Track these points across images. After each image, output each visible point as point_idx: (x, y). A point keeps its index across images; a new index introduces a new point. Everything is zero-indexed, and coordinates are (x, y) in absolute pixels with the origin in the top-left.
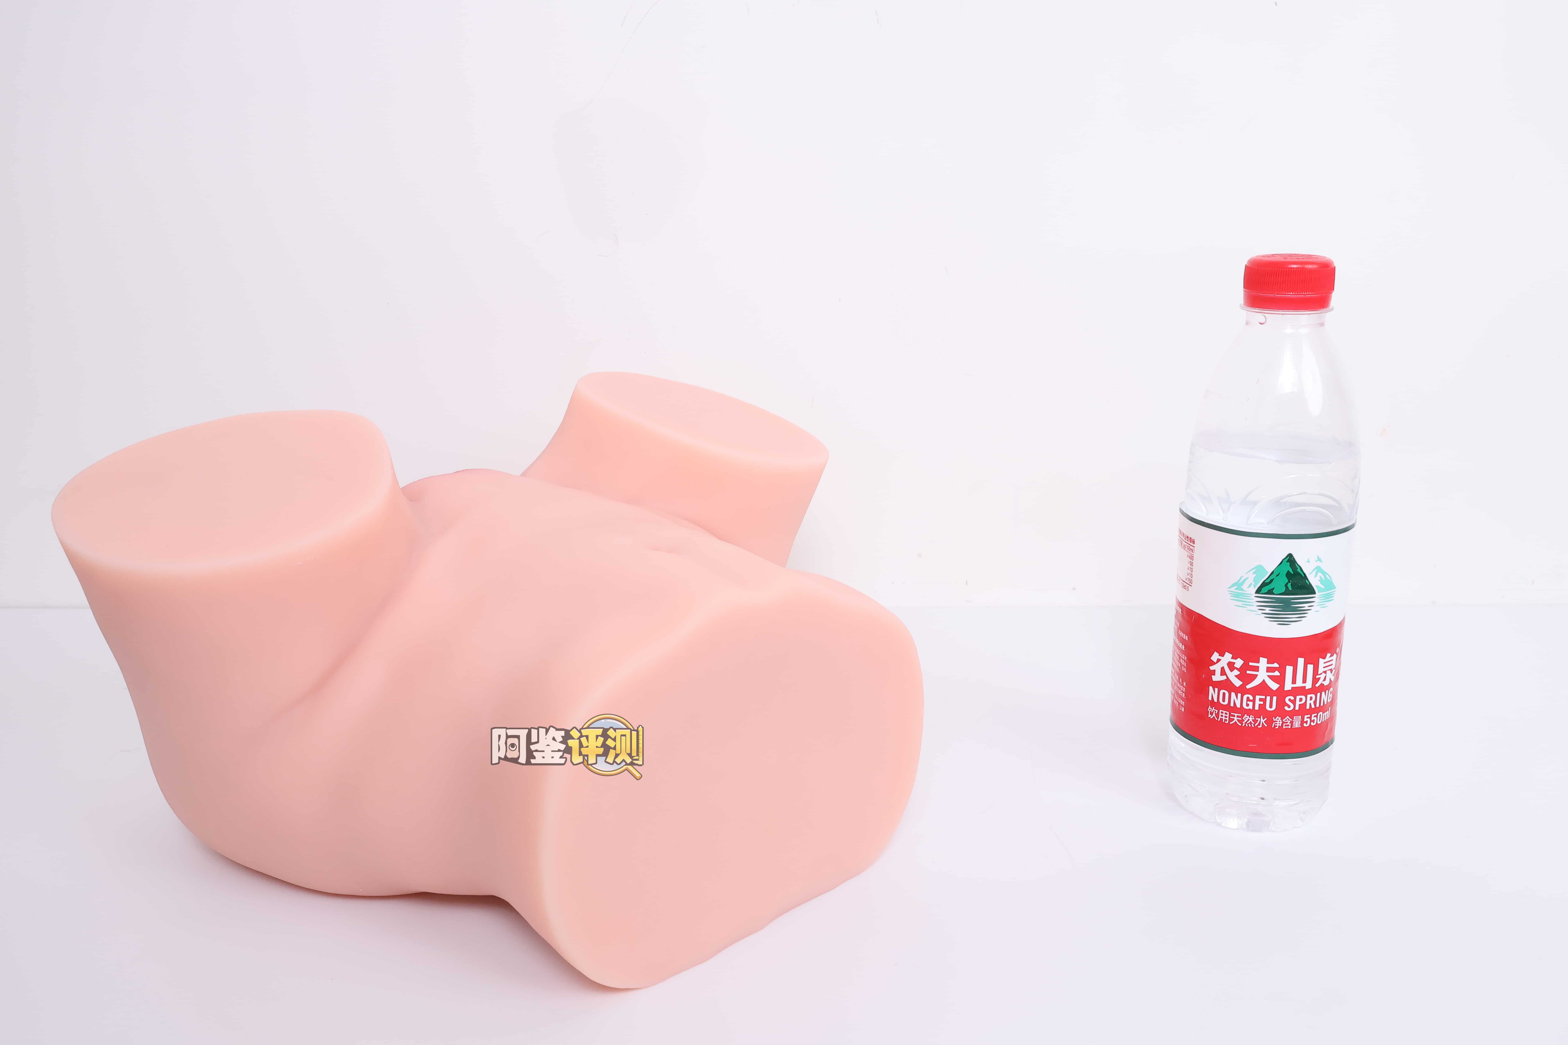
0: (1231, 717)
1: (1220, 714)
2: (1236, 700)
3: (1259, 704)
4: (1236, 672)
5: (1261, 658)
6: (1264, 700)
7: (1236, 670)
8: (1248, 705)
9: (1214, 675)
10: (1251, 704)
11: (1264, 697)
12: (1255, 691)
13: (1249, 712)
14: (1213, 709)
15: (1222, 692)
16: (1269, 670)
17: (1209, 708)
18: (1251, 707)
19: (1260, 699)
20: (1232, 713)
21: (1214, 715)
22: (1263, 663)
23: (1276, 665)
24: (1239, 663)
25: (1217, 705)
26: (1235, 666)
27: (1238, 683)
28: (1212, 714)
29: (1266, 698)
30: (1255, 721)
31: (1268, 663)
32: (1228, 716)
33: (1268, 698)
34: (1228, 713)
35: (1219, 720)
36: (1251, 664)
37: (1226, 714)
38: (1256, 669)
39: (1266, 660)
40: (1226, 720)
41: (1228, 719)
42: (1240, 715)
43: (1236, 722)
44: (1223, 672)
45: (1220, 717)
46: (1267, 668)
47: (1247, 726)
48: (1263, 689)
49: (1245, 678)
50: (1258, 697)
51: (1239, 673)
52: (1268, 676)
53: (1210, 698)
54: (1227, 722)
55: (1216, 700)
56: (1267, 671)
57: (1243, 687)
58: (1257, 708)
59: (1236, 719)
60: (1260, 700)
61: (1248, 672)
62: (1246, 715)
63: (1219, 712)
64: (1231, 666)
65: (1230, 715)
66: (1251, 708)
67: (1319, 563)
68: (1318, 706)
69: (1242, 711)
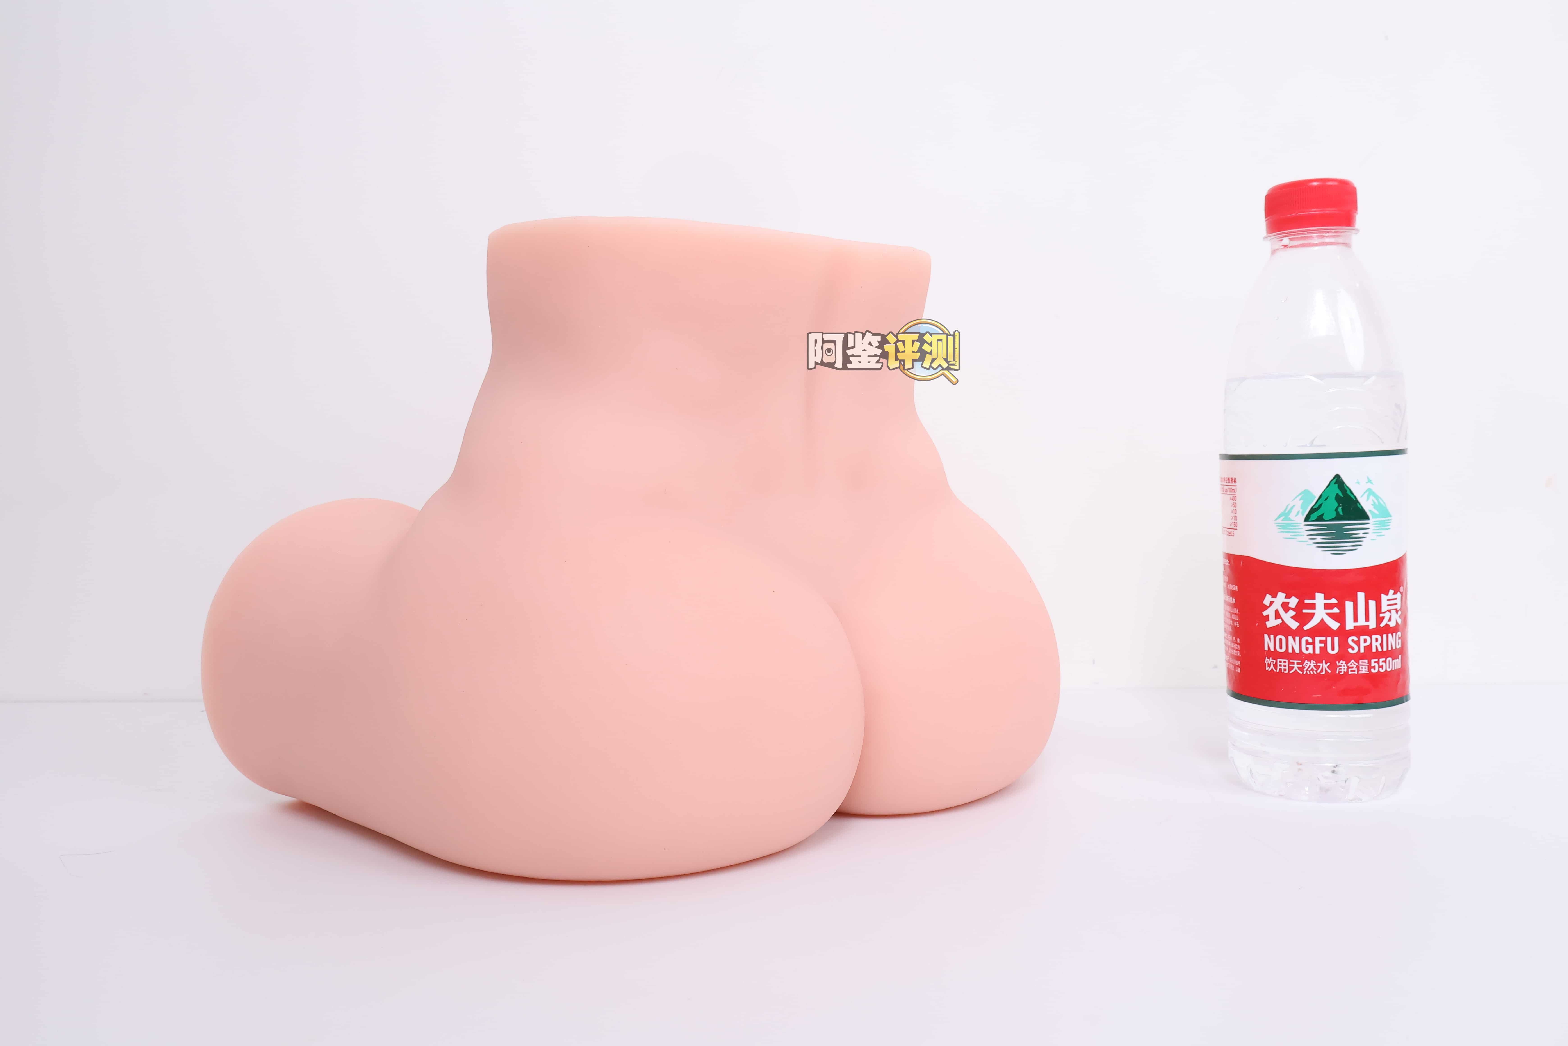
0: (1290, 665)
2: (1294, 644)
5: (1317, 594)
8: (1307, 649)
10: (1310, 647)
11: (1324, 638)
12: (1313, 632)
13: (1310, 657)
18: (1311, 651)
19: (1320, 640)
20: (1291, 661)
25: (1274, 655)
26: (1290, 606)
29: (1326, 639)
31: (1325, 598)
33: (1329, 639)
34: (1287, 661)
35: (1277, 671)
36: (1307, 601)
38: (1313, 606)
40: (1284, 670)
41: (1287, 668)
42: (1300, 661)
43: (1296, 670)
45: (1278, 667)
46: (1325, 604)
48: (1322, 630)
50: (1317, 639)
54: (1286, 672)
55: (1272, 649)
59: (1296, 666)
60: (1321, 642)
63: (1275, 662)
67: (1369, 486)
68: (1385, 649)
69: (1302, 657)
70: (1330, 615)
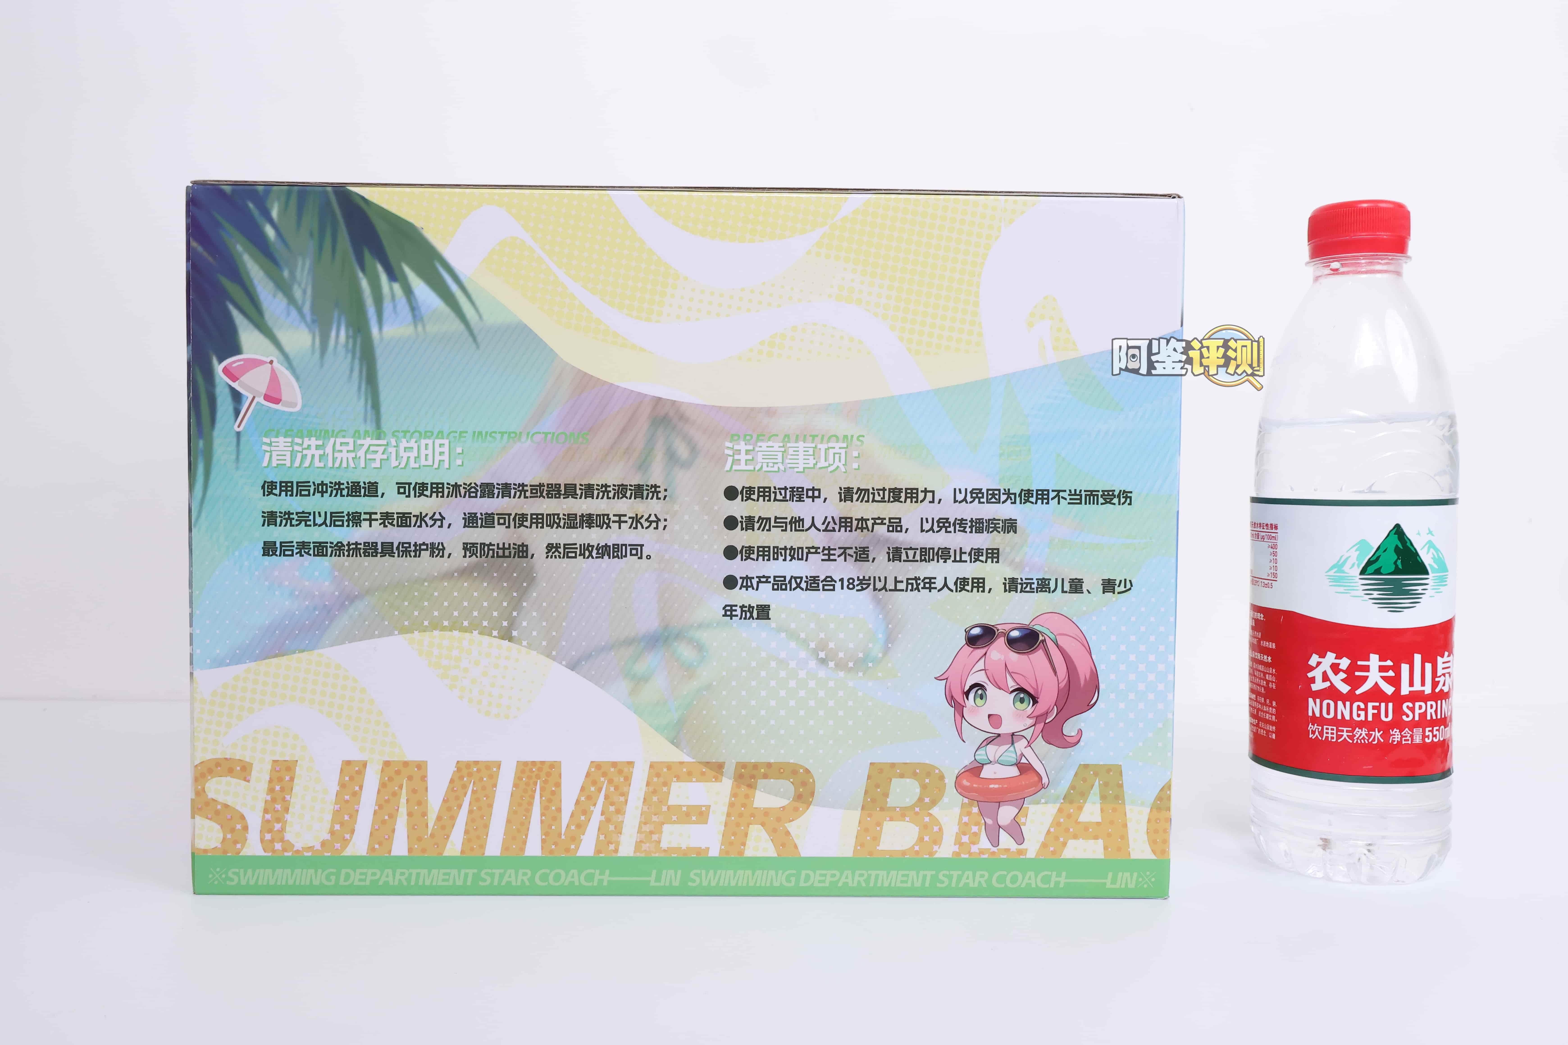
0: (1339, 733)
1: (1325, 731)
2: (1344, 710)
3: (1373, 714)
4: (1342, 675)
5: (1371, 656)
6: (1378, 708)
7: (1341, 673)
8: (1359, 716)
9: (1314, 683)
10: (1362, 714)
11: (1377, 704)
12: (1366, 697)
14: (1316, 726)
15: (1325, 702)
16: (1382, 669)
17: (1310, 725)
19: (1373, 706)
21: (1317, 733)
22: (1374, 661)
23: (1389, 663)
24: (1345, 663)
25: (1321, 721)
26: (1341, 667)
27: (1344, 688)
28: (1313, 732)
29: (1379, 704)
30: (1369, 736)
31: (1380, 660)
32: (1335, 732)
33: (1383, 705)
34: (1335, 728)
35: (1323, 739)
36: (1359, 663)
37: (1332, 729)
38: (1367, 669)
39: (1377, 656)
40: (1332, 738)
41: (1335, 736)
43: (1345, 738)
44: (1325, 678)
45: (1325, 735)
46: (1379, 666)
47: (1359, 742)
48: (1376, 694)
49: (1354, 681)
50: (1370, 705)
51: (1346, 676)
52: (1381, 677)
53: (1310, 714)
54: (1334, 740)
55: (1318, 715)
56: (1380, 671)
57: (1352, 692)
58: (1370, 718)
59: (1345, 734)
60: (1374, 708)
61: (1357, 674)
62: (1357, 728)
63: (1322, 729)
64: (1335, 668)
65: (1338, 731)
66: (1364, 719)
67: (1430, 537)
68: (1439, 717)
69: (1353, 724)
70: (1386, 679)
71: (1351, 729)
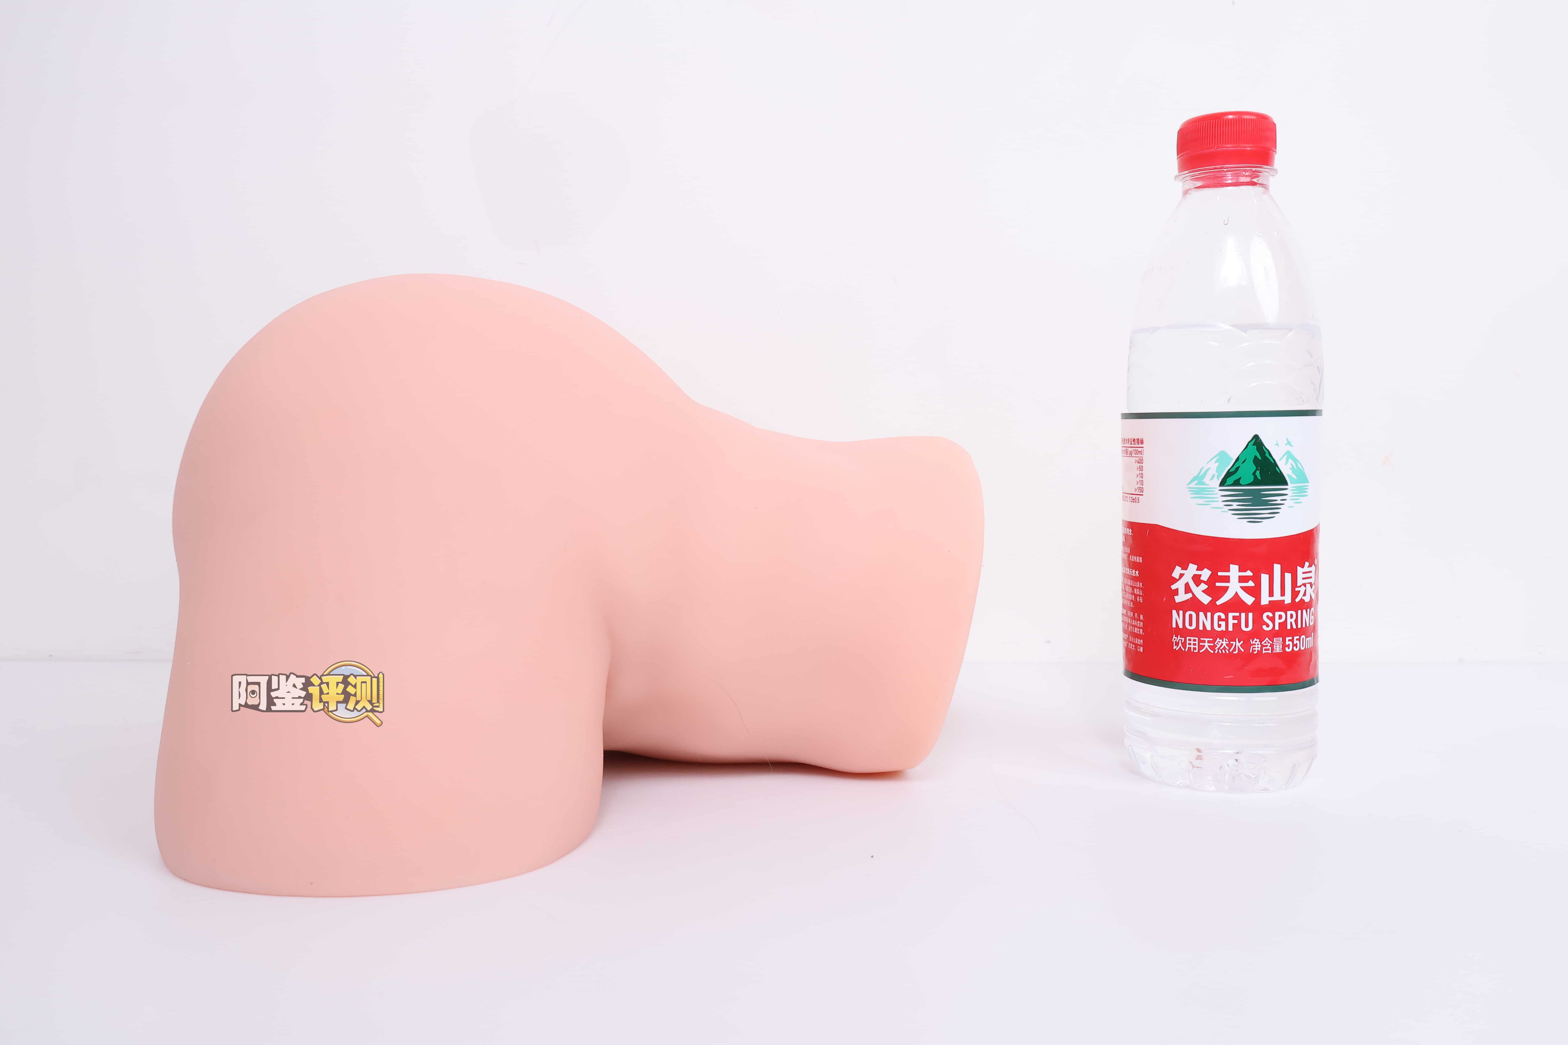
1: (1188, 642)
3: (1233, 624)
4: (1204, 586)
5: (1231, 566)
6: (1239, 619)
7: (1202, 584)
8: (1219, 626)
9: (1178, 595)
10: (1223, 623)
11: (1238, 614)
12: (1226, 608)
13: (1222, 635)
14: (1179, 638)
15: (1188, 614)
16: (1241, 579)
17: (1174, 637)
18: (1223, 628)
20: (1202, 639)
21: (1180, 644)
22: (1234, 570)
23: (1249, 572)
24: (1206, 574)
26: (1202, 578)
27: (1206, 600)
28: (1177, 644)
30: (1230, 645)
31: (1239, 570)
32: (1197, 642)
33: (1243, 615)
34: (1197, 639)
36: (1220, 573)
37: (1194, 640)
38: (1227, 579)
39: (1237, 567)
43: (1206, 649)
44: (1188, 589)
46: (1239, 577)
47: (1220, 652)
49: (1215, 592)
50: (1230, 615)
51: (1207, 586)
52: (1241, 587)
53: (1174, 626)
56: (1240, 582)
57: (1212, 603)
58: (1230, 629)
60: (1234, 618)
61: (1217, 584)
62: (1218, 638)
64: (1197, 579)
65: (1200, 641)
68: (1299, 626)
69: (1214, 635)
70: (1245, 589)
71: (1212, 639)
